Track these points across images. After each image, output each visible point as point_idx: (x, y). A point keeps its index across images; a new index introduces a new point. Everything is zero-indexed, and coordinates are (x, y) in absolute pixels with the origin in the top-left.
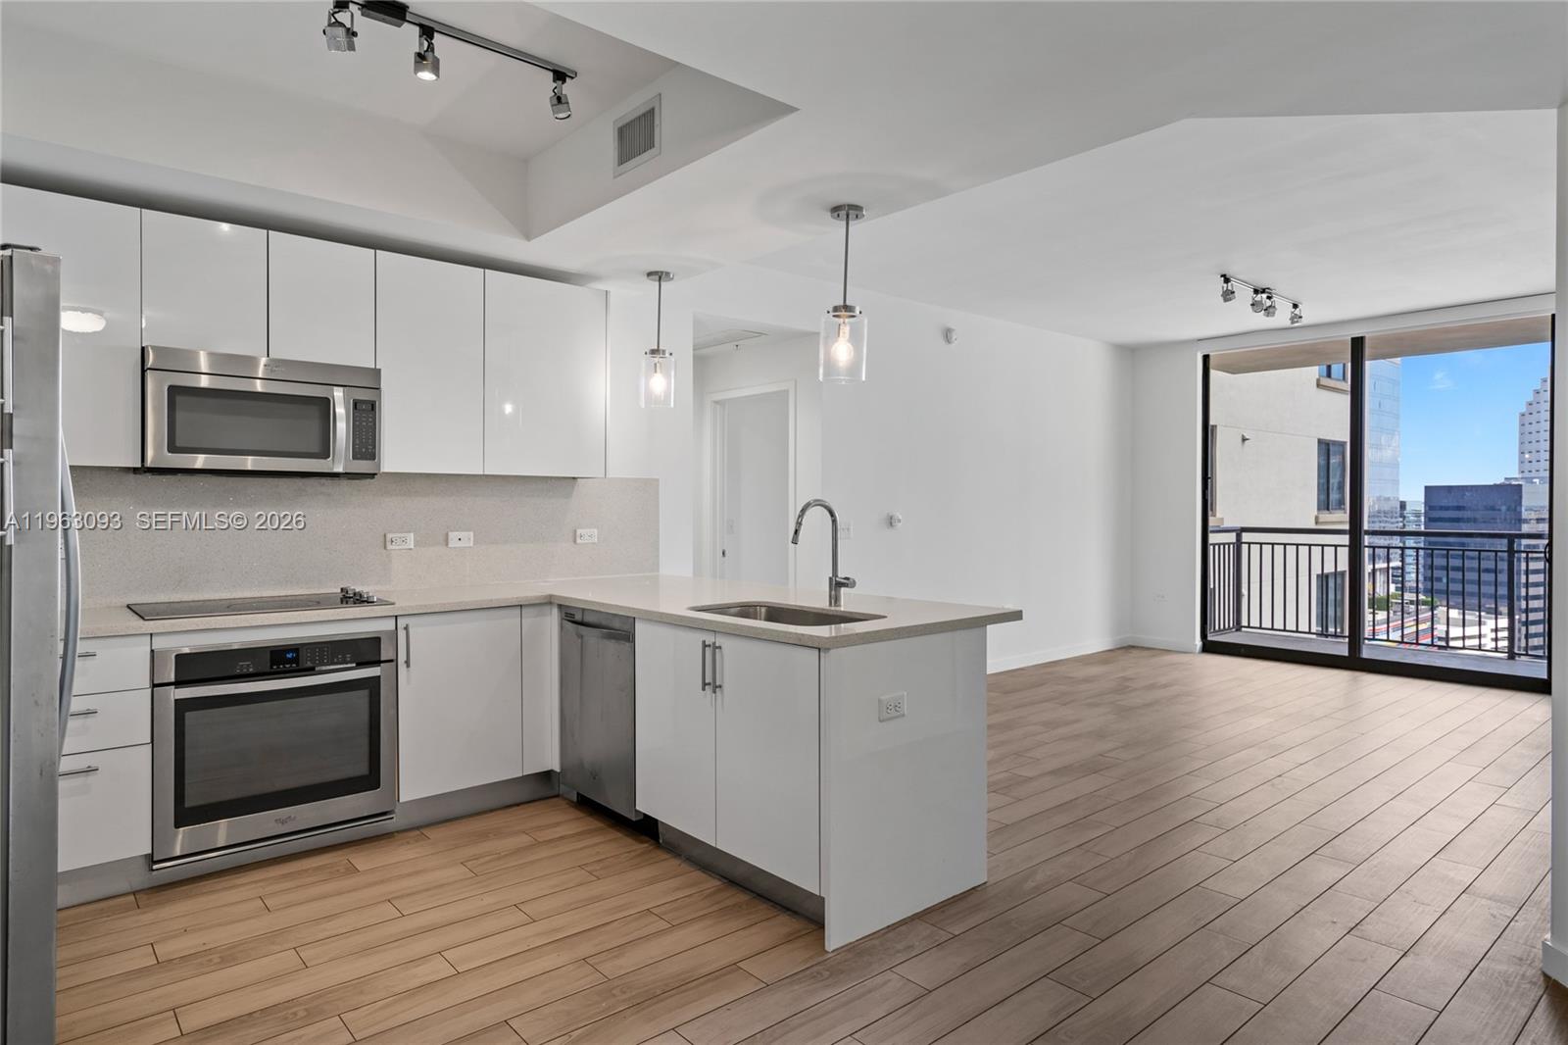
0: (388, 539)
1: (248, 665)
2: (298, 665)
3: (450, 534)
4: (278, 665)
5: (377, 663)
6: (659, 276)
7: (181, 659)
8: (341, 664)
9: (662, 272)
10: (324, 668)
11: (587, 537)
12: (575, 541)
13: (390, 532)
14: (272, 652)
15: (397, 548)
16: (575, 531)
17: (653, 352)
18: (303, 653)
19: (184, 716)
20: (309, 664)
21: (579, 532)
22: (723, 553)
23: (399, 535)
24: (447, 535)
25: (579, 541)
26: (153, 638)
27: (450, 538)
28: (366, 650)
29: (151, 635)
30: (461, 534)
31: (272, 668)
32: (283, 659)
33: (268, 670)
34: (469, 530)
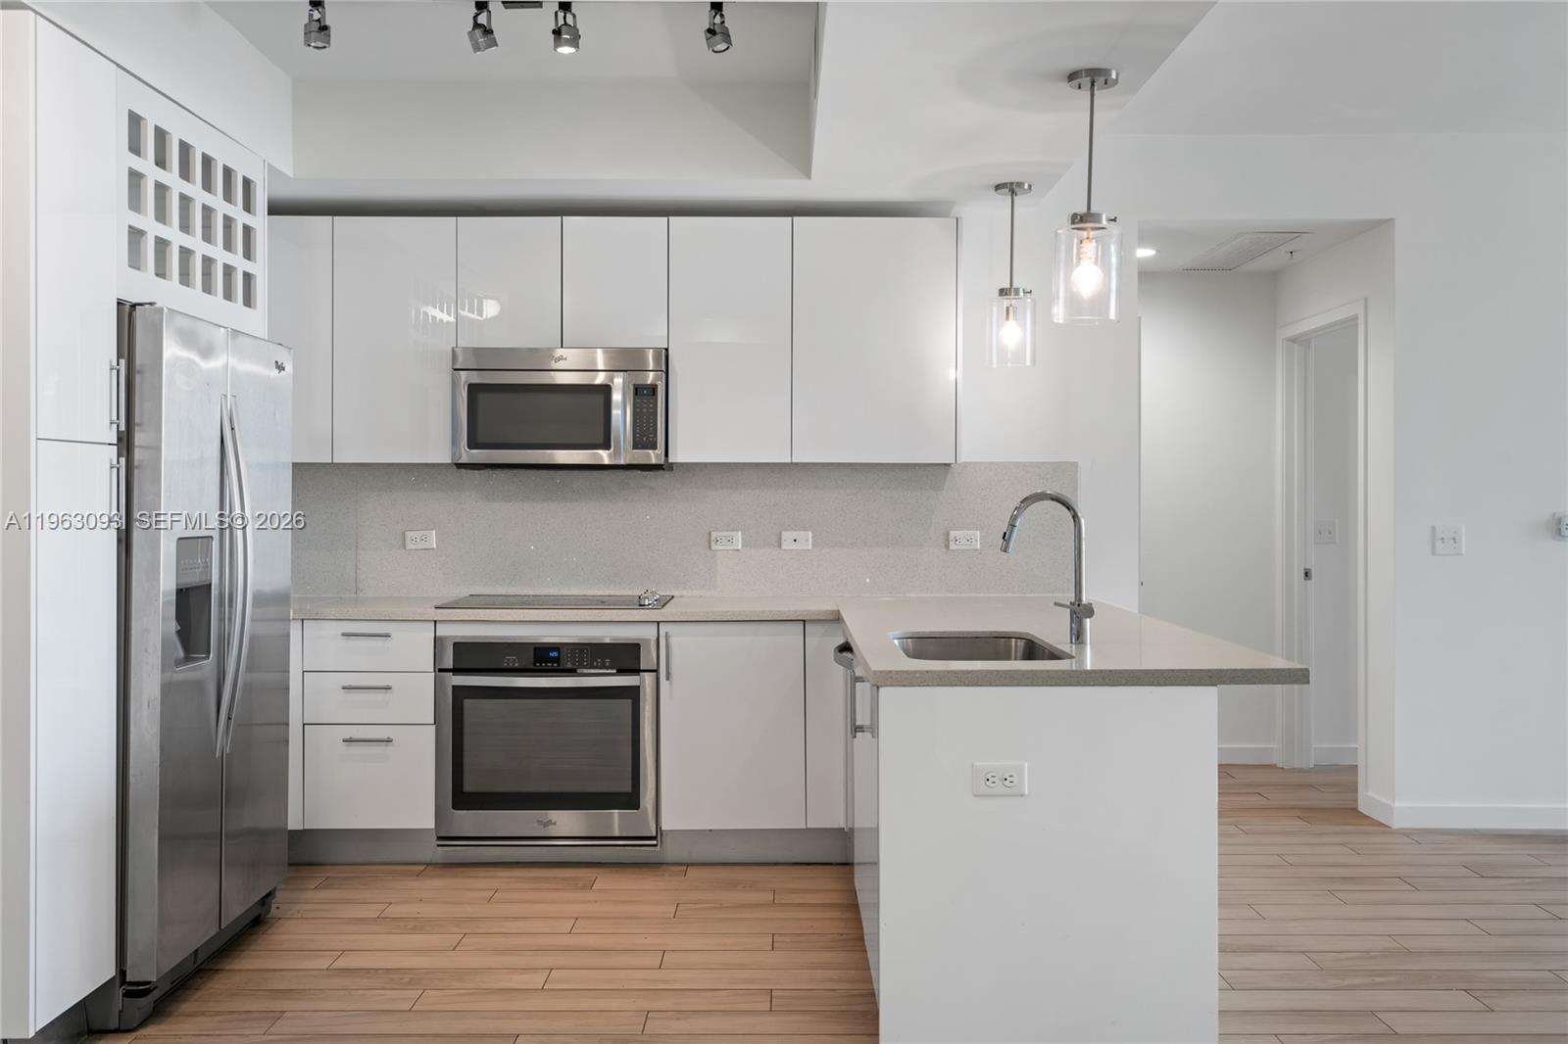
0: (713, 538)
1: (514, 660)
2: (559, 665)
3: (784, 533)
4: (541, 663)
5: (637, 671)
6: (1011, 188)
7: (460, 647)
8: (601, 668)
9: (1012, 184)
10: (585, 671)
11: (964, 541)
12: (947, 546)
13: (717, 530)
14: (535, 649)
15: (724, 548)
16: (948, 534)
17: (1003, 292)
18: (564, 652)
19: (462, 703)
20: (569, 665)
21: (953, 534)
22: (1306, 574)
23: (726, 533)
24: (780, 534)
25: (952, 546)
26: (438, 625)
27: (783, 538)
28: (626, 657)
29: (435, 622)
30: (795, 534)
31: (535, 665)
32: (544, 657)
33: (532, 667)
34: (806, 529)
